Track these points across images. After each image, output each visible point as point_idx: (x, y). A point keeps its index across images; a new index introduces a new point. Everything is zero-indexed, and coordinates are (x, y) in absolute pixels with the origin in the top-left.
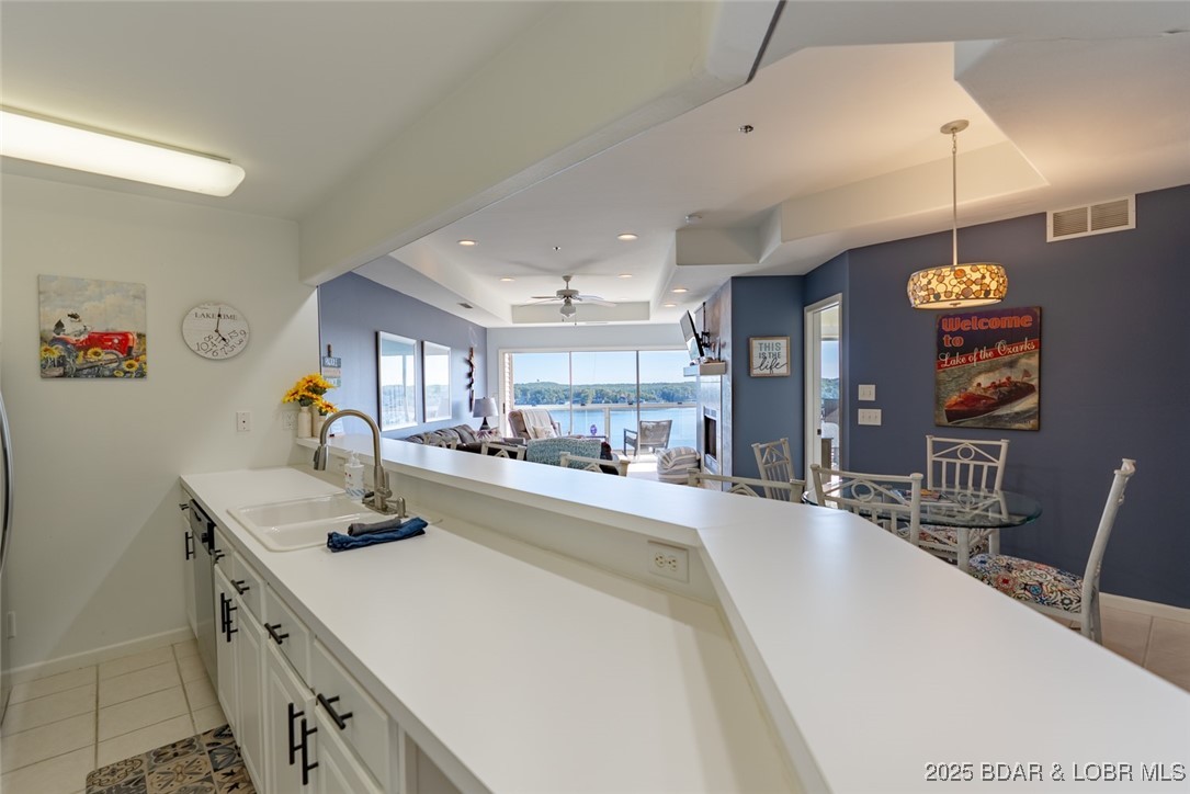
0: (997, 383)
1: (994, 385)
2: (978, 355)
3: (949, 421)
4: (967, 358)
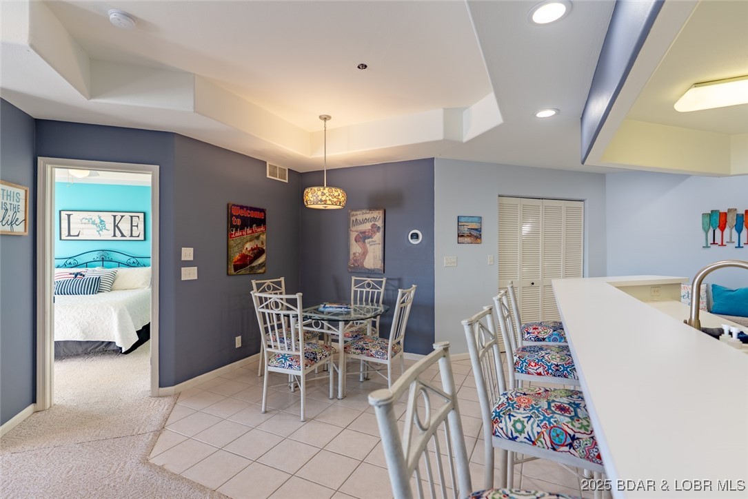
0: (253, 247)
1: (252, 249)
2: (246, 231)
3: (235, 271)
4: (242, 232)
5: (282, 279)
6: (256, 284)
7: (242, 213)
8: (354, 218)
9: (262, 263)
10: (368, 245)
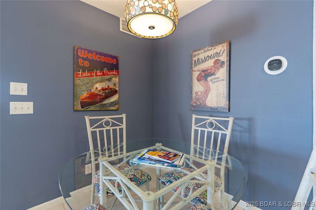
0: (104, 88)
1: (103, 89)
2: (96, 73)
3: (82, 107)
4: (91, 73)
5: (124, 116)
6: (90, 120)
7: (90, 56)
8: (196, 58)
9: (114, 102)
10: (210, 83)
